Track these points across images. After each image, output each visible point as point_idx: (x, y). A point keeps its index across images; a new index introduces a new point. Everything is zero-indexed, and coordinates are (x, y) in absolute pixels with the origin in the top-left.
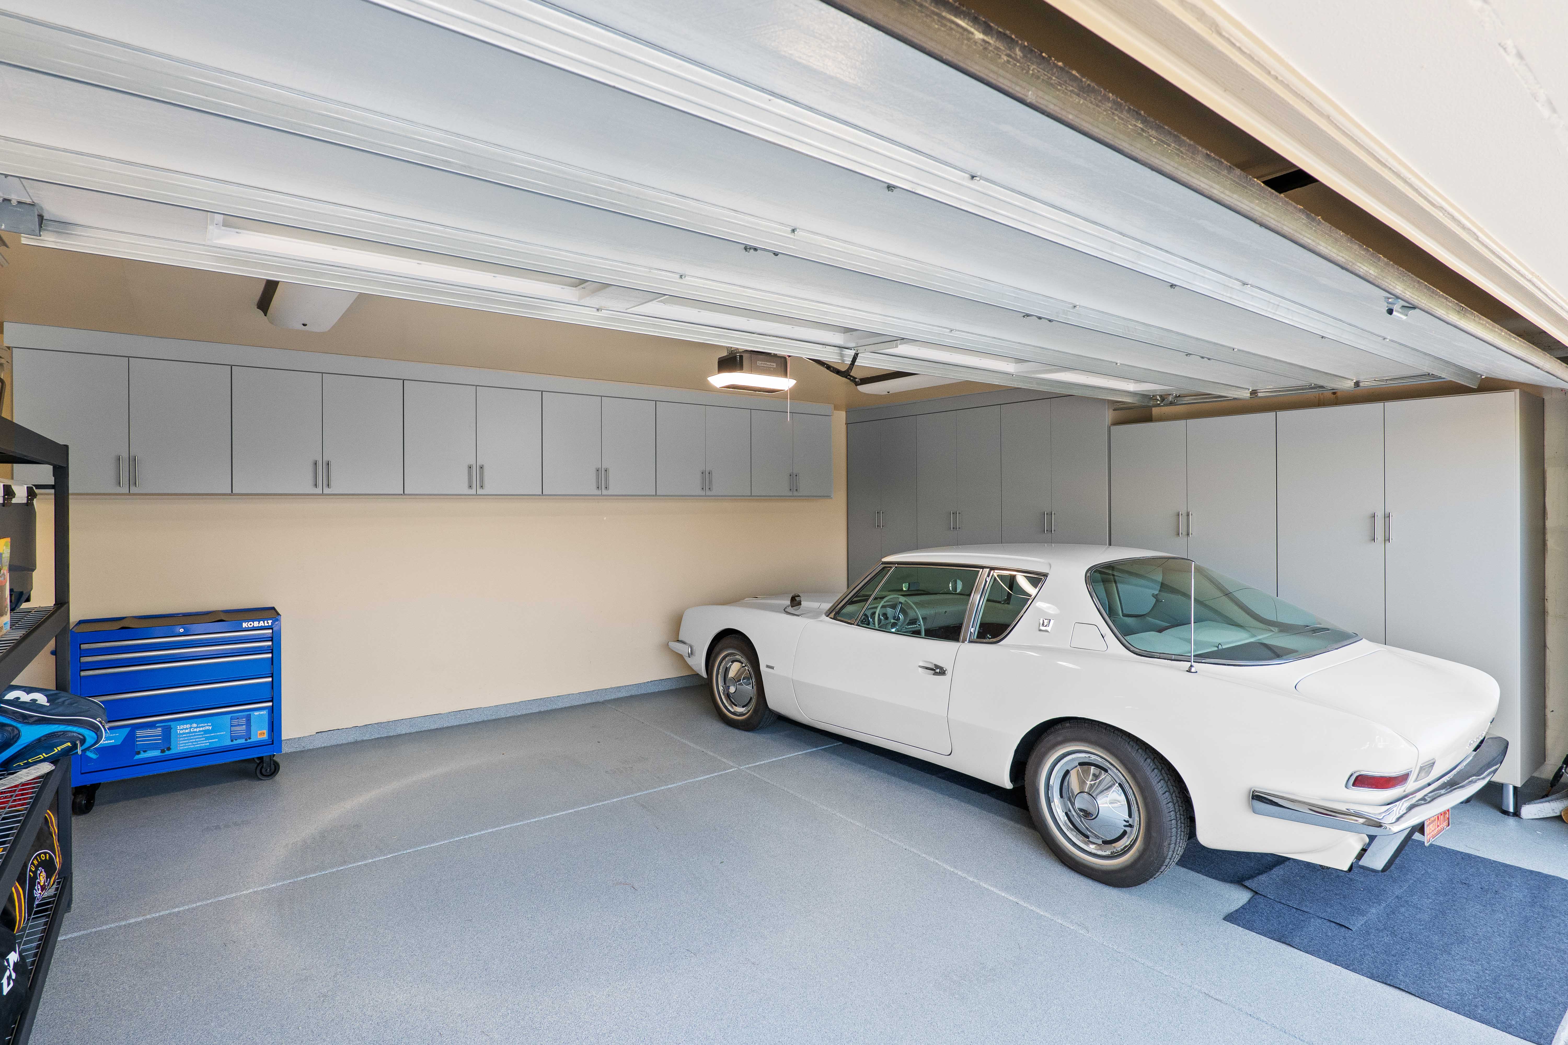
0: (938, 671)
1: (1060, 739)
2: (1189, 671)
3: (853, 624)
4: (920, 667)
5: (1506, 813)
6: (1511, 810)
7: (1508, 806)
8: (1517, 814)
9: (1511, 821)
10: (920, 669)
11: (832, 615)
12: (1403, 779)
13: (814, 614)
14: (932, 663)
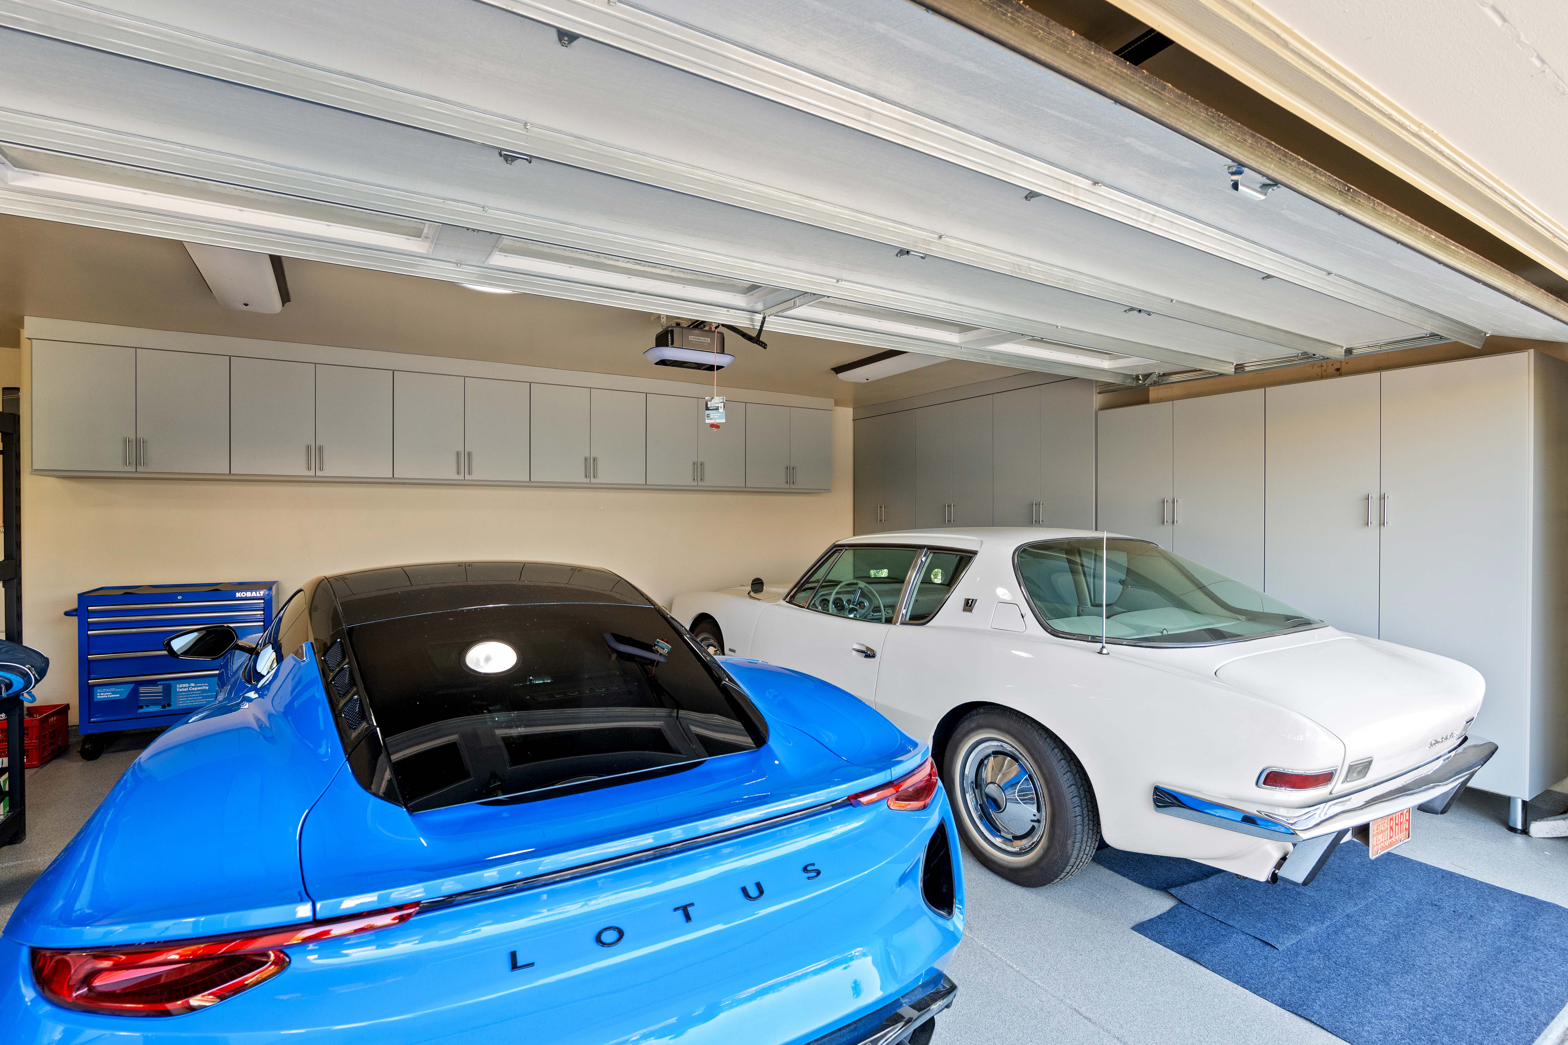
0: (869, 654)
1: (973, 725)
2: (1100, 653)
3: (804, 607)
4: (854, 649)
5: (1513, 830)
6: (1519, 826)
7: (1515, 822)
8: (1525, 831)
9: (1519, 839)
10: (854, 652)
11: (788, 599)
12: (1325, 778)
13: (773, 598)
14: (864, 645)
